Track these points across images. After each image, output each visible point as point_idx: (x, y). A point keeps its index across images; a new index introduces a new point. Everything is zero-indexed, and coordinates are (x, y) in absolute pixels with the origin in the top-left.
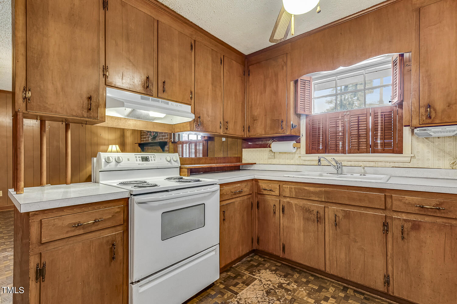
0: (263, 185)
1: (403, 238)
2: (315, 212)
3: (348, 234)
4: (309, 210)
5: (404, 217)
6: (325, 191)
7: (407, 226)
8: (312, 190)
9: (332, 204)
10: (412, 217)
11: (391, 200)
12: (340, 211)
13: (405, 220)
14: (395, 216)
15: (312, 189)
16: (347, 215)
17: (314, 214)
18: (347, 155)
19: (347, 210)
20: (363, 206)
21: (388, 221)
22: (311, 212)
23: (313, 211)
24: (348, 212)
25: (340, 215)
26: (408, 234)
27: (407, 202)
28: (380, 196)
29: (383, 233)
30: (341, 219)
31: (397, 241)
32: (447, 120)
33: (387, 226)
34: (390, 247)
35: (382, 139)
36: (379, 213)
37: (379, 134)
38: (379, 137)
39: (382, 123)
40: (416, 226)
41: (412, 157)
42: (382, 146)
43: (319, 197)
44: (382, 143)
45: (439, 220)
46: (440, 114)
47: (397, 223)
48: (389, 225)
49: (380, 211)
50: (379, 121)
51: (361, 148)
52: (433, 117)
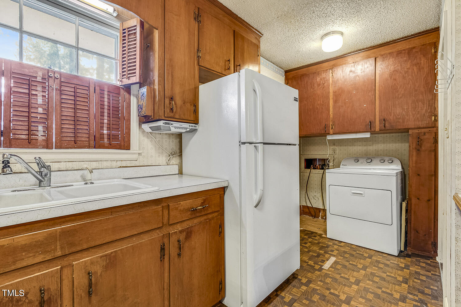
1: (179, 255)
2: (33, 297)
5: (179, 227)
6: (64, 233)
7: (182, 237)
9: (78, 256)
10: (185, 225)
11: (167, 212)
12: (99, 260)
13: (181, 232)
14: (172, 230)
16: (112, 262)
17: (30, 302)
18: (54, 150)
19: (112, 253)
20: (136, 233)
21: (166, 241)
24: (113, 255)
25: (97, 269)
26: (183, 247)
27: (182, 208)
28: (157, 209)
29: (160, 262)
30: (101, 275)
31: (174, 263)
32: (182, 117)
33: (164, 249)
34: (166, 275)
35: (109, 129)
36: (156, 235)
37: (106, 121)
38: (105, 125)
39: (109, 106)
40: (189, 233)
41: (140, 154)
42: (109, 139)
43: (45, 252)
44: (109, 135)
45: (202, 219)
46: (179, 110)
47: (174, 239)
48: (166, 247)
49: (157, 231)
50: (106, 103)
51: (79, 139)
52: (174, 111)
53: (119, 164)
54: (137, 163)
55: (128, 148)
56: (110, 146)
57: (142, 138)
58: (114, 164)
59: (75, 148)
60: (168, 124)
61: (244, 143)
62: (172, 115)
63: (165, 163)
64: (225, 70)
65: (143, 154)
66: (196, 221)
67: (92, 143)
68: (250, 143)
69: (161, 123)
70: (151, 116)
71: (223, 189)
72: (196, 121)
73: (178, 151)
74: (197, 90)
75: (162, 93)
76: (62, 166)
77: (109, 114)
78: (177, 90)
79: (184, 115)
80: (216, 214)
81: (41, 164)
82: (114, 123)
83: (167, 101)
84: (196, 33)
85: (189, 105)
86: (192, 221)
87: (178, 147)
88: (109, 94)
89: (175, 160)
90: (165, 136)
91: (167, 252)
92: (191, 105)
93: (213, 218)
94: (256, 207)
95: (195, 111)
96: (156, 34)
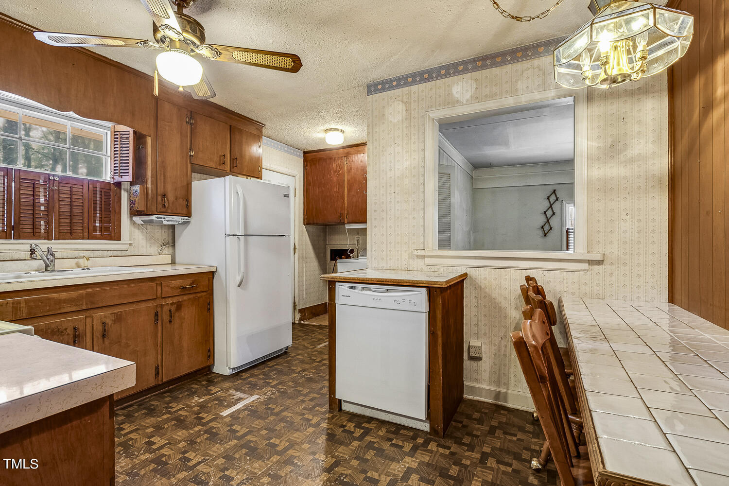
1: (170, 321)
2: (70, 331)
3: (119, 342)
4: (59, 331)
5: (170, 301)
6: (87, 294)
7: (173, 308)
8: (65, 298)
9: (96, 311)
10: (176, 300)
11: (160, 288)
12: (110, 315)
13: (172, 304)
14: (164, 302)
15: (63, 295)
16: (118, 318)
17: (68, 334)
18: (53, 241)
20: (136, 301)
21: (159, 309)
22: (62, 332)
23: (66, 329)
24: (119, 313)
25: (109, 321)
26: (174, 316)
27: (173, 286)
28: (152, 285)
29: (154, 324)
30: (111, 326)
31: (166, 327)
32: (175, 211)
33: (157, 315)
34: (159, 335)
35: (101, 222)
36: (151, 304)
37: (98, 215)
38: (98, 219)
39: (101, 201)
40: (179, 306)
41: (130, 244)
42: (101, 231)
43: (76, 305)
44: (101, 227)
45: (191, 296)
46: (171, 205)
47: (166, 309)
48: (159, 314)
49: (152, 301)
50: (98, 199)
51: (75, 231)
52: (167, 206)
53: (110, 253)
54: (127, 253)
55: (119, 238)
56: (102, 237)
57: (133, 229)
58: (105, 253)
59: (71, 239)
60: (161, 218)
61: (229, 235)
62: (164, 210)
63: (157, 253)
64: (220, 165)
65: (133, 245)
66: (185, 297)
67: (86, 234)
68: (234, 235)
69: (153, 217)
70: (144, 211)
71: (213, 273)
72: (189, 215)
73: (171, 241)
74: (190, 185)
75: (155, 192)
76: (65, 254)
77: (101, 208)
78: (169, 188)
79: (176, 209)
80: (205, 294)
81: (49, 250)
82: (106, 216)
83: (159, 198)
84: (189, 134)
85: (181, 200)
86: (181, 297)
87: (171, 238)
88: (101, 190)
89: (168, 250)
90: (156, 227)
91: (160, 318)
92: (183, 200)
93: (202, 297)
94: (239, 286)
95: (187, 205)
96: (149, 140)
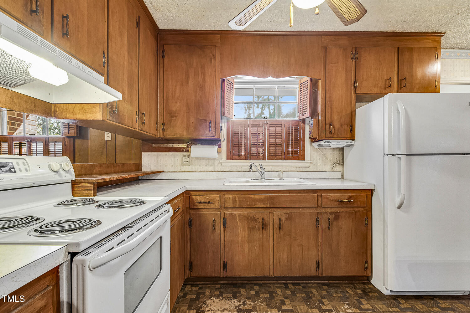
0: (197, 198)
1: (329, 228)
2: (260, 220)
3: (290, 235)
4: (254, 219)
5: (329, 211)
6: (270, 197)
7: (332, 217)
8: (257, 198)
9: (275, 209)
10: (334, 210)
11: (321, 199)
12: (284, 214)
13: (331, 214)
14: (324, 211)
15: (257, 196)
16: (290, 217)
17: (259, 222)
18: (266, 161)
19: (289, 213)
20: (302, 206)
21: (320, 216)
22: (256, 220)
23: (258, 219)
25: (283, 218)
26: (332, 224)
27: (332, 199)
28: (314, 196)
29: (316, 227)
30: (284, 222)
31: (325, 232)
32: (340, 136)
33: (318, 221)
34: (320, 237)
35: (292, 148)
36: (313, 211)
37: (290, 143)
38: (290, 146)
39: (292, 134)
40: (337, 217)
41: (311, 163)
42: (292, 154)
43: (264, 204)
44: (292, 151)
45: (349, 210)
46: (336, 131)
47: (325, 217)
48: (320, 220)
49: (314, 209)
50: (291, 132)
51: (277, 155)
52: (333, 133)
53: (298, 169)
54: (309, 169)
55: (303, 159)
56: (293, 158)
57: (312, 152)
58: (295, 169)
59: (275, 160)
60: (328, 142)
61: (387, 155)
62: (331, 136)
63: (330, 170)
64: (385, 88)
65: (313, 163)
66: (343, 210)
67: (283, 156)
68: (393, 155)
69: (322, 142)
70: (317, 138)
71: (372, 191)
72: (353, 138)
73: (341, 161)
74: (354, 113)
75: (324, 122)
76: (270, 169)
77: (292, 138)
78: (336, 118)
79: (341, 134)
80: (363, 209)
81: (261, 167)
82: (295, 143)
83: (327, 127)
84: (353, 69)
85: (346, 126)
86: (340, 209)
87: (341, 158)
88: (292, 126)
89: (339, 168)
90: (330, 150)
91: (320, 223)
92: (348, 126)
93: (359, 211)
94: (399, 207)
95: (351, 130)
96: (320, 82)
